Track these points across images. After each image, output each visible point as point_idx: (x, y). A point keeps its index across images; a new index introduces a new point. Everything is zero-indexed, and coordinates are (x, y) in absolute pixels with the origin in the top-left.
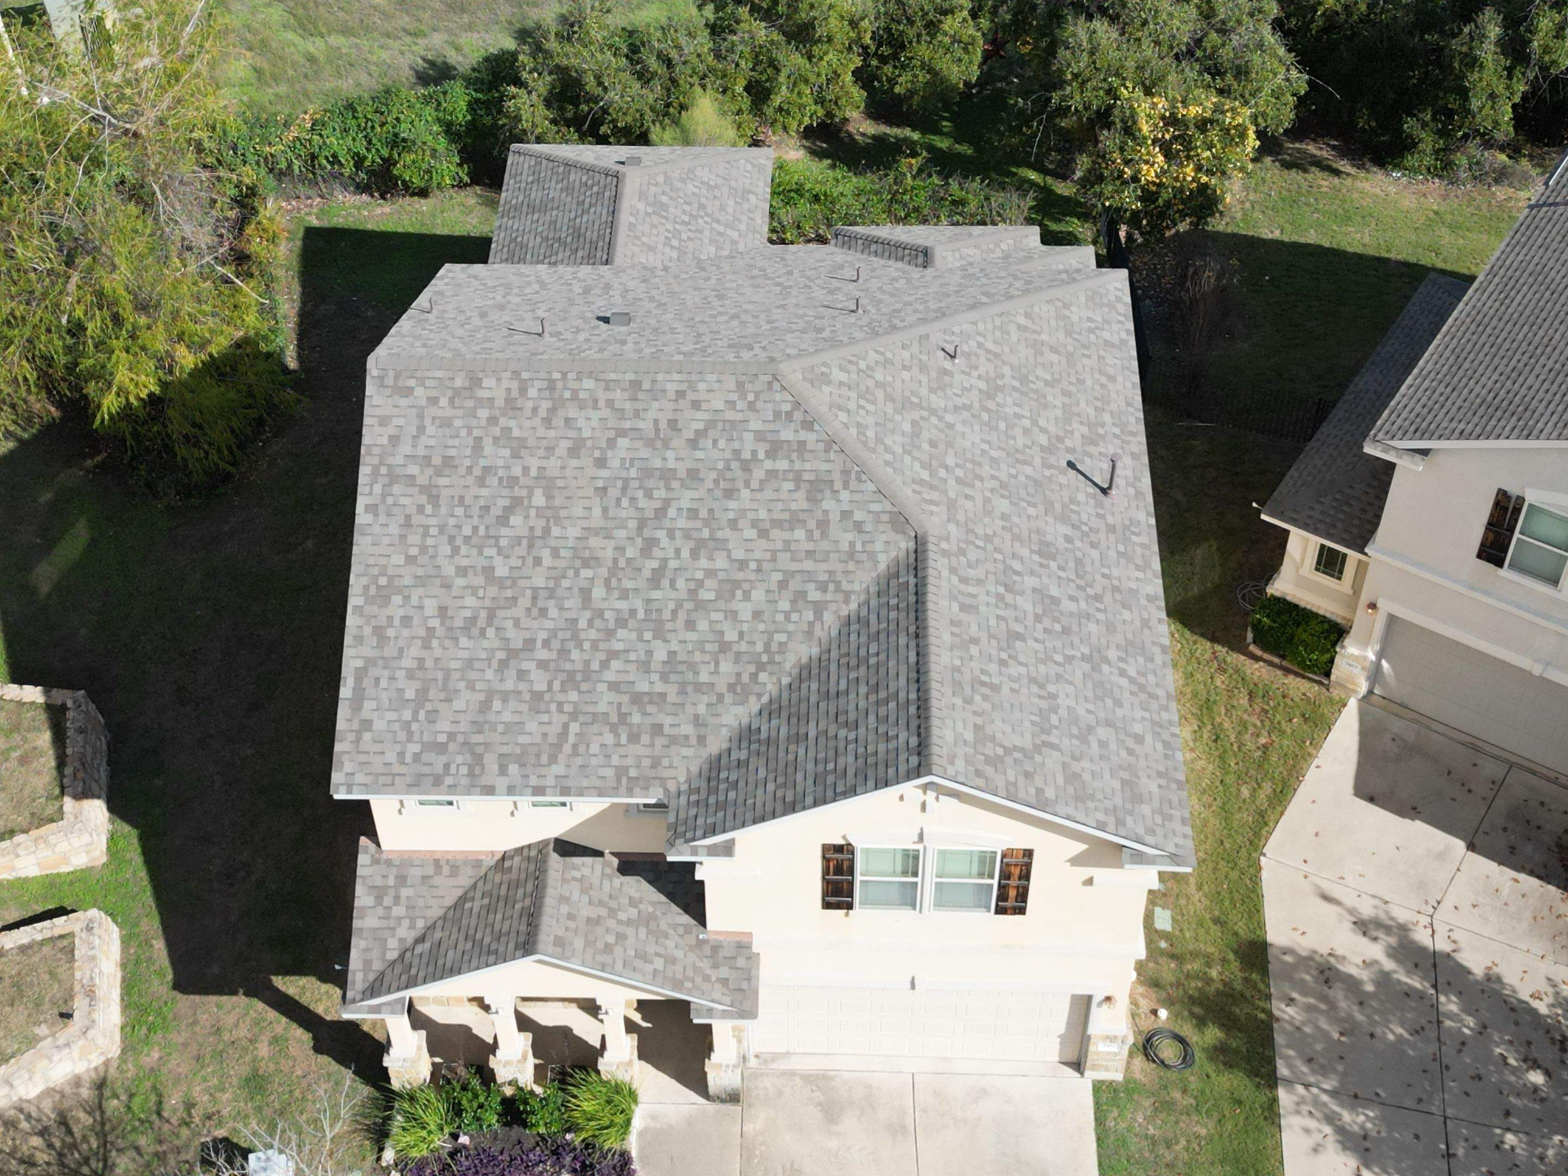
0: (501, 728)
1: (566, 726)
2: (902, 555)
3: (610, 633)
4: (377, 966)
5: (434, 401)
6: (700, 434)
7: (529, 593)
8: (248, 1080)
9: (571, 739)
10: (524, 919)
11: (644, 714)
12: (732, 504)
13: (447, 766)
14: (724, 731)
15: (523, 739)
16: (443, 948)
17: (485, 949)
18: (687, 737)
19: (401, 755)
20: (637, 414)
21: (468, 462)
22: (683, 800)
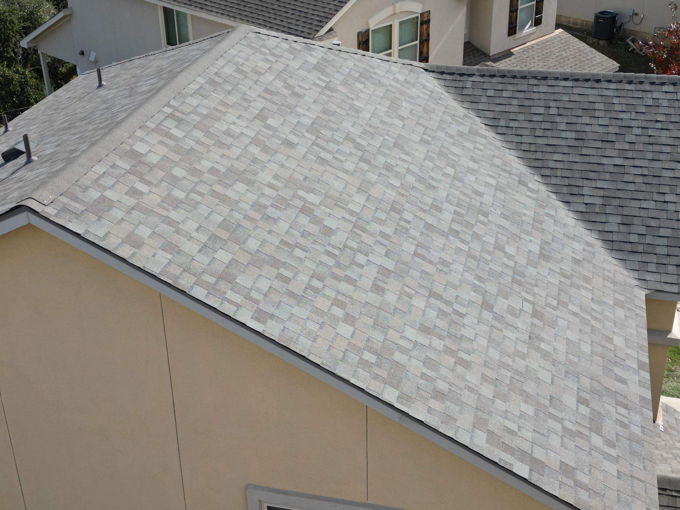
2: (441, 82)
3: (477, 237)
5: (135, 193)
6: (288, 87)
12: (366, 114)
20: (246, 100)
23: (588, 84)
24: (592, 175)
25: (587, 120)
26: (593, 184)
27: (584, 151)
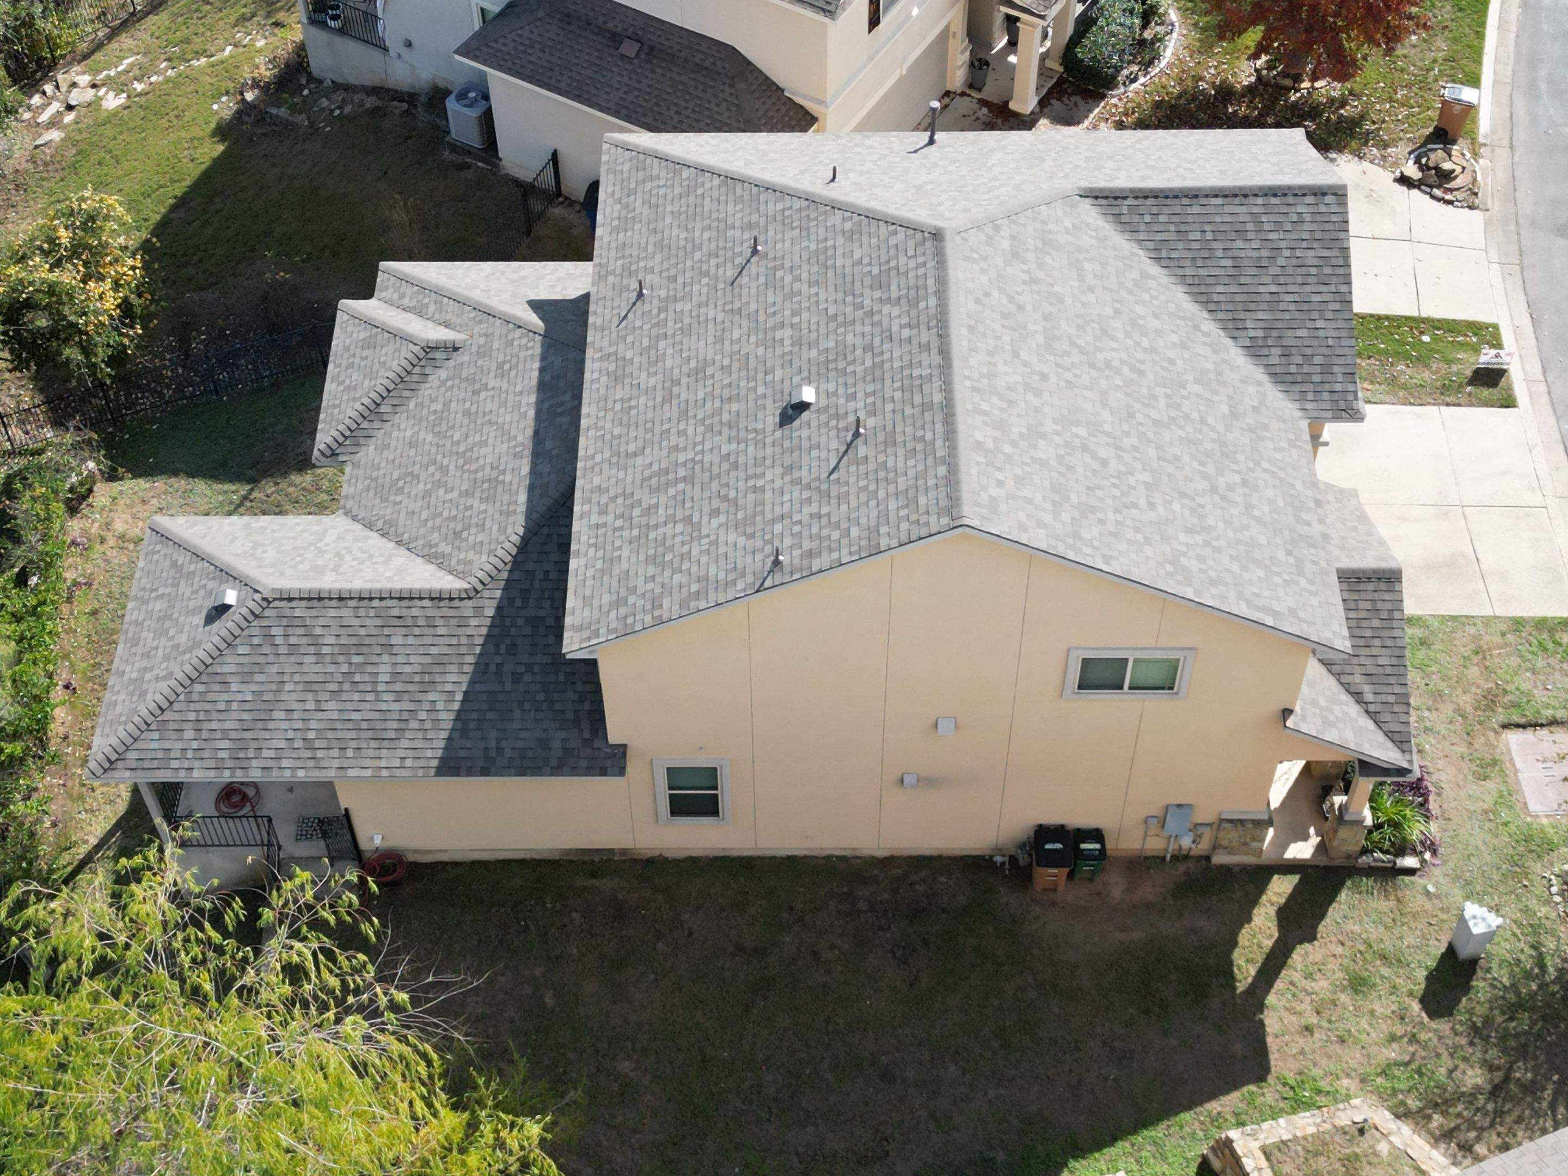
2: (1098, 209)
3: (1187, 417)
5: (1000, 483)
6: (1011, 300)
7: (1161, 463)
12: (1069, 301)
20: (998, 338)
21: (1055, 475)
23: (1237, 201)
24: (1252, 306)
25: (1240, 244)
26: (1253, 315)
27: (1243, 280)
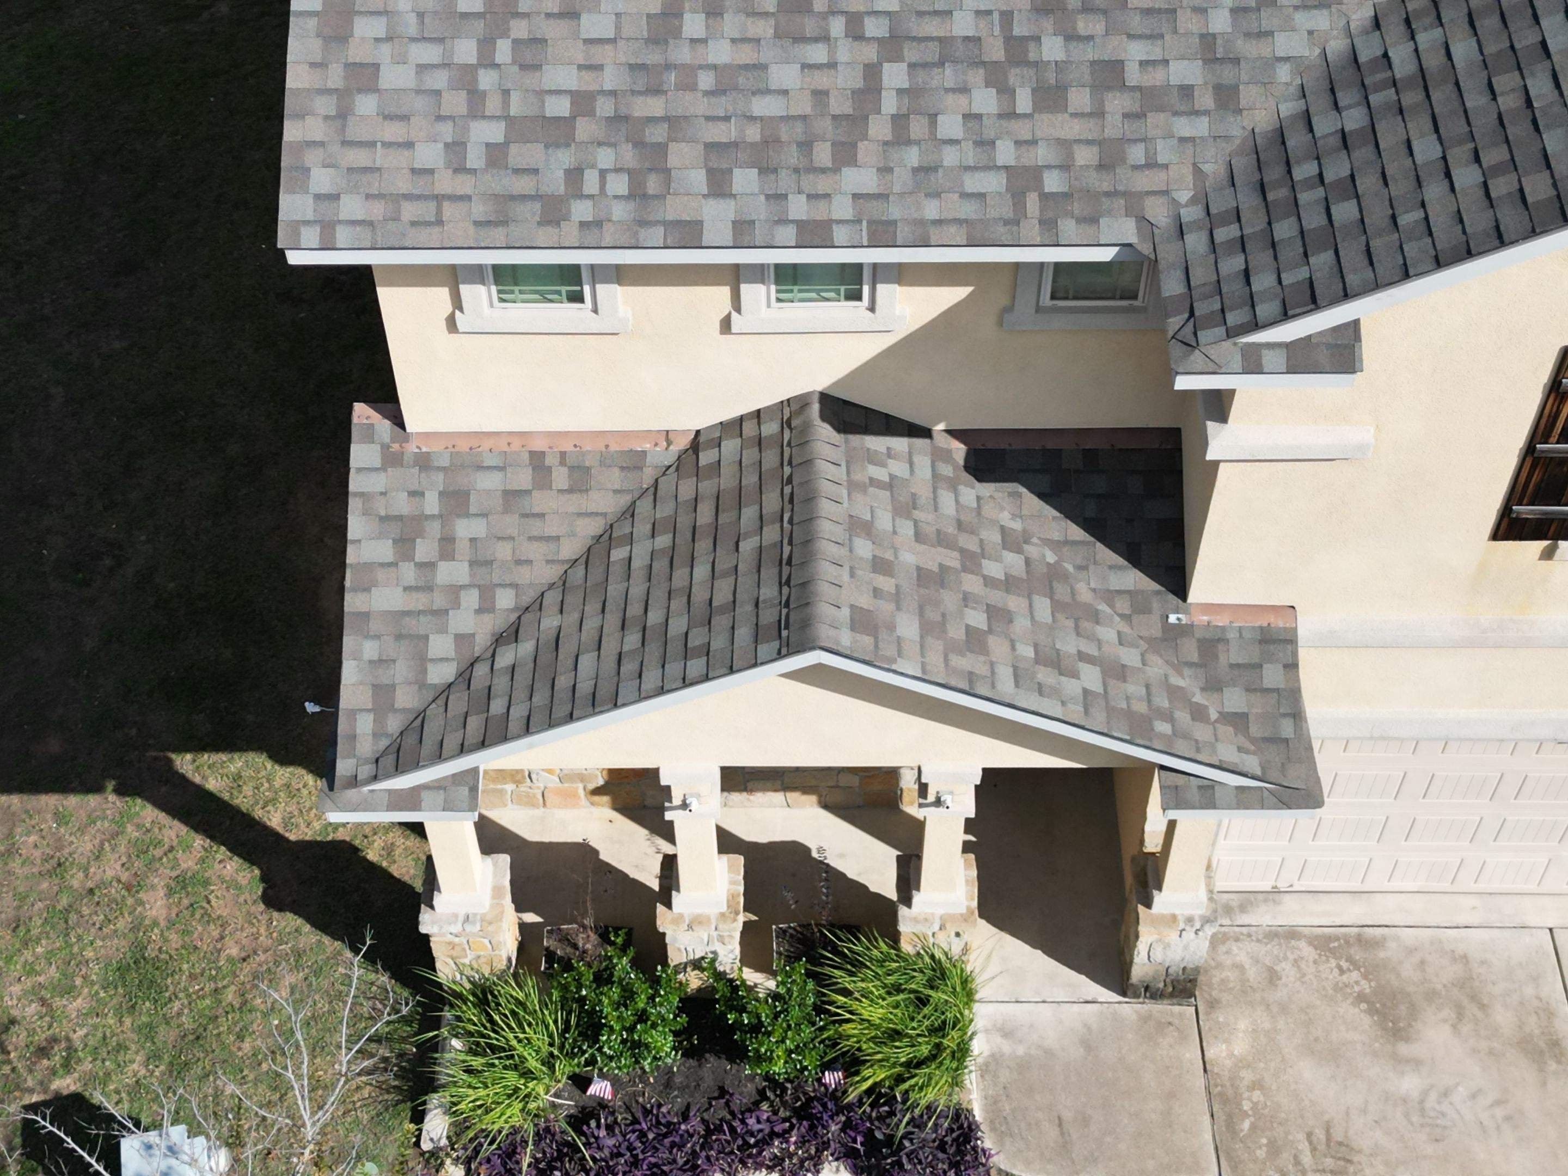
0: (706, 80)
1: (872, 72)
4: (406, 699)
8: (122, 970)
9: (890, 104)
10: (770, 573)
11: (1071, 37)
13: (574, 175)
14: (1284, 73)
15: (764, 106)
16: (567, 649)
17: (675, 647)
18: (1186, 91)
19: (456, 148)
22: (1196, 242)
